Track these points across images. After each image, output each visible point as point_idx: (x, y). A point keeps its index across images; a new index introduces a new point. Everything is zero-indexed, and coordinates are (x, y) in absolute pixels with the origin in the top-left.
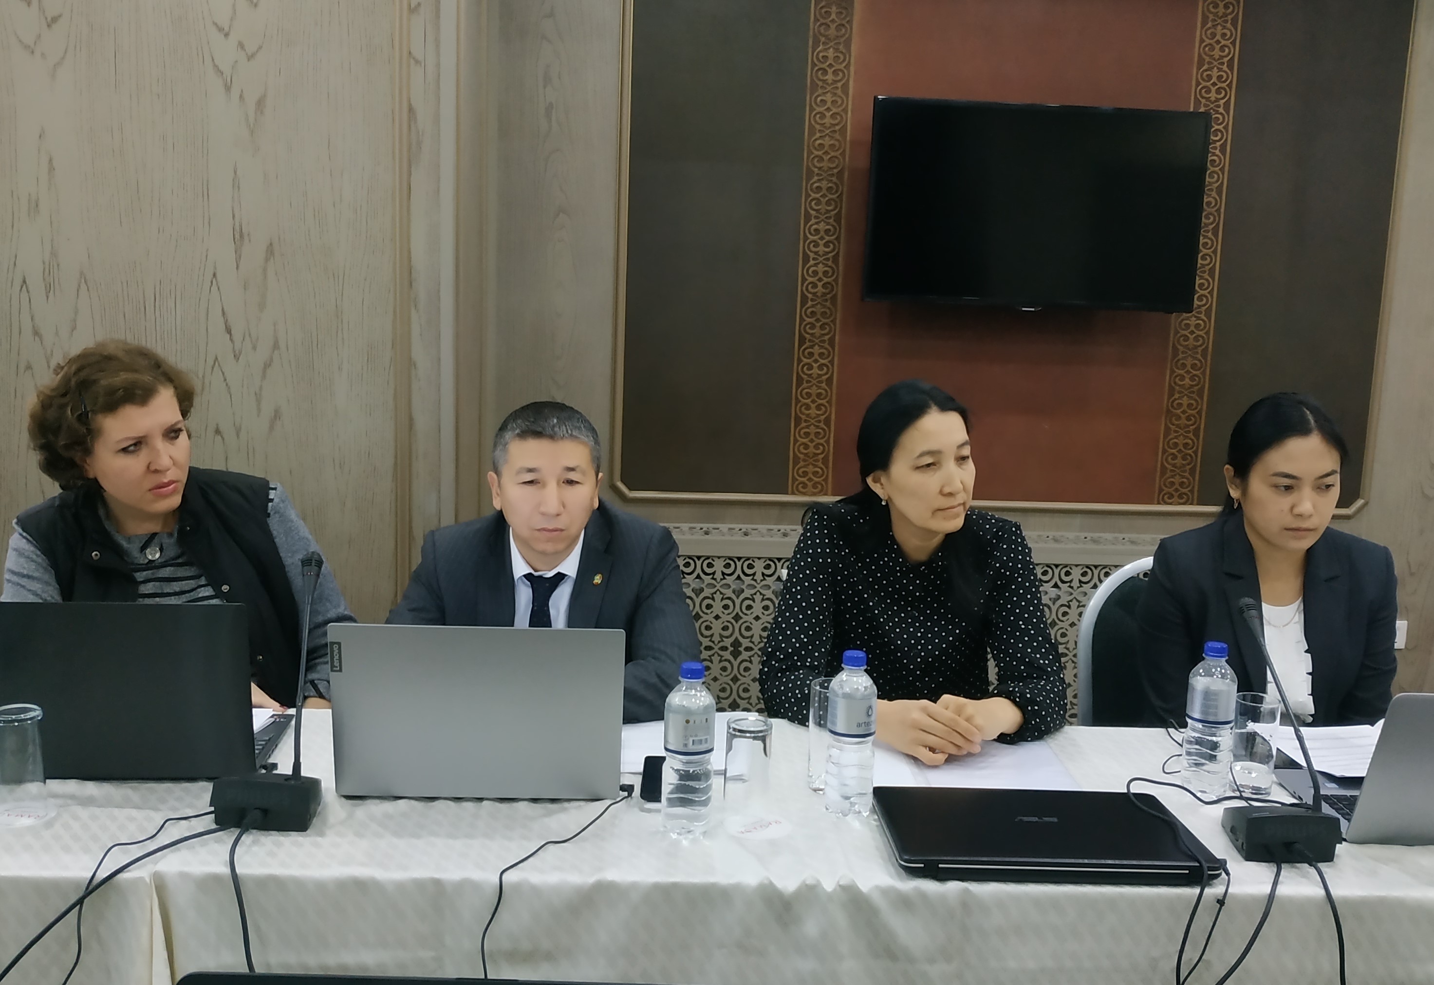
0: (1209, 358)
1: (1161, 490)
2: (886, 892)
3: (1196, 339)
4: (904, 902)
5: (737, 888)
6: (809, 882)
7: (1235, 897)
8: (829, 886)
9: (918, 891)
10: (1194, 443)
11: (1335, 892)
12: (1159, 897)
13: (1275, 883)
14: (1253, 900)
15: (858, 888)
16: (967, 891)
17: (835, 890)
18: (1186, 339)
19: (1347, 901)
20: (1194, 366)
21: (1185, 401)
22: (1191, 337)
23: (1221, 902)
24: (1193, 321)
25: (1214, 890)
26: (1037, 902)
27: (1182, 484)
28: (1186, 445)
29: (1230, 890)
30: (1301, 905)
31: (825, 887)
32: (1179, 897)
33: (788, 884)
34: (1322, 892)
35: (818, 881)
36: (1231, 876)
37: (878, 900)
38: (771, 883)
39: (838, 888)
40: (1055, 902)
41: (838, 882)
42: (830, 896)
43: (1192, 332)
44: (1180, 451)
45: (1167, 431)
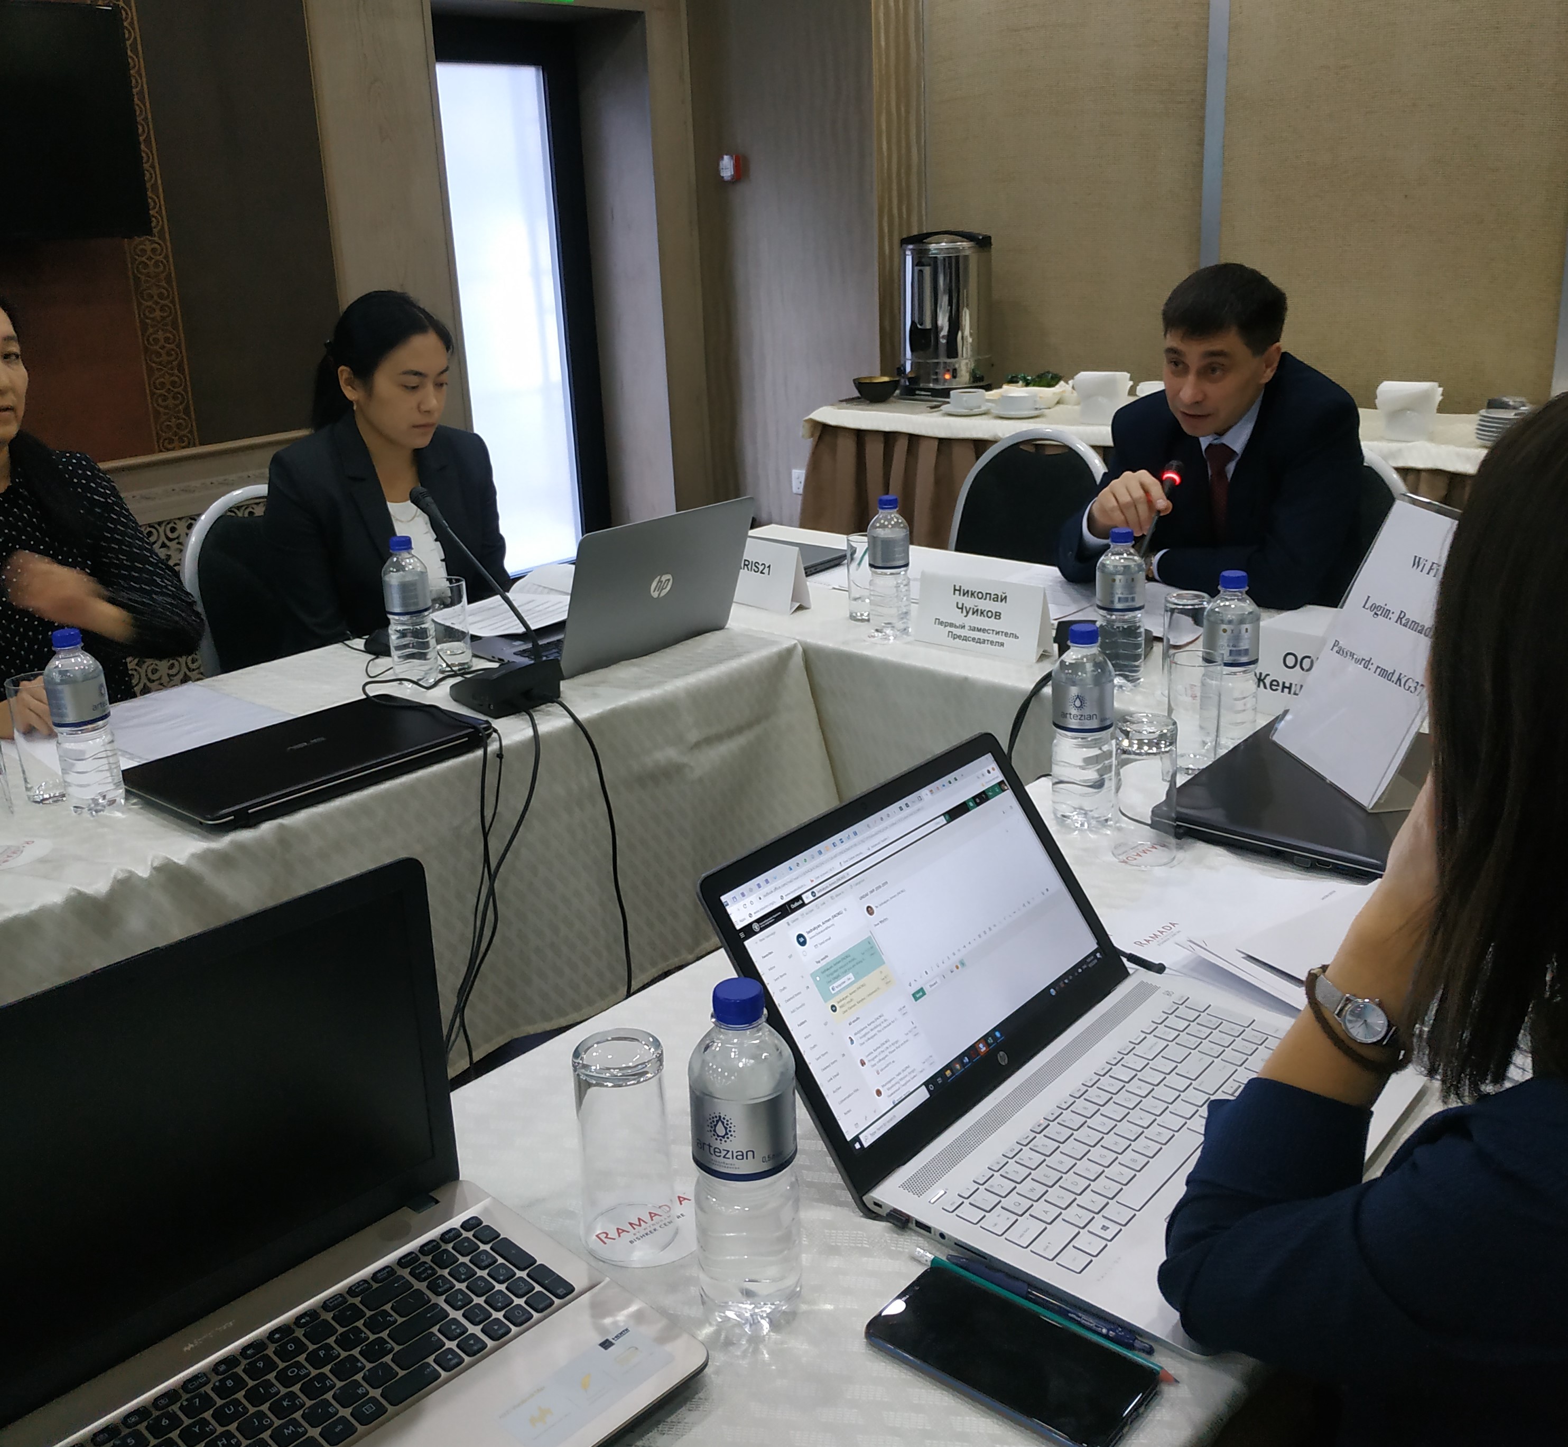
0: (174, 284)
1: (159, 438)
2: (203, 857)
3: (156, 264)
4: (223, 861)
5: (43, 912)
6: (121, 876)
7: (509, 748)
8: (143, 872)
9: (233, 843)
10: (181, 380)
11: (581, 716)
12: (450, 769)
13: (534, 726)
14: (523, 744)
15: (175, 863)
16: (282, 826)
17: (151, 875)
18: (146, 266)
19: (592, 721)
20: (161, 296)
21: (160, 335)
22: (151, 263)
23: (500, 755)
24: (148, 247)
25: (493, 747)
26: (346, 812)
27: (179, 426)
28: (173, 384)
29: (504, 743)
30: (556, 736)
31: (140, 874)
32: (465, 764)
33: (99, 886)
34: (570, 720)
35: (130, 872)
36: (499, 732)
37: (198, 867)
38: (80, 893)
39: (155, 873)
40: (364, 808)
41: (152, 865)
42: (148, 882)
43: (150, 258)
44: (169, 391)
45: (150, 370)
